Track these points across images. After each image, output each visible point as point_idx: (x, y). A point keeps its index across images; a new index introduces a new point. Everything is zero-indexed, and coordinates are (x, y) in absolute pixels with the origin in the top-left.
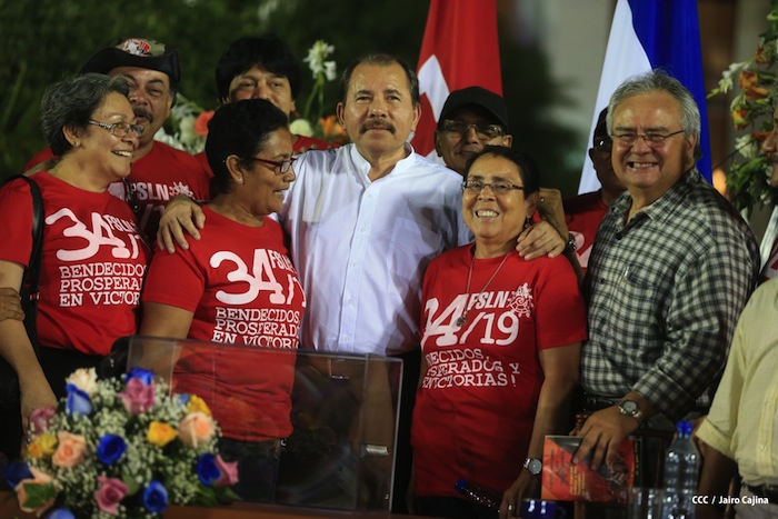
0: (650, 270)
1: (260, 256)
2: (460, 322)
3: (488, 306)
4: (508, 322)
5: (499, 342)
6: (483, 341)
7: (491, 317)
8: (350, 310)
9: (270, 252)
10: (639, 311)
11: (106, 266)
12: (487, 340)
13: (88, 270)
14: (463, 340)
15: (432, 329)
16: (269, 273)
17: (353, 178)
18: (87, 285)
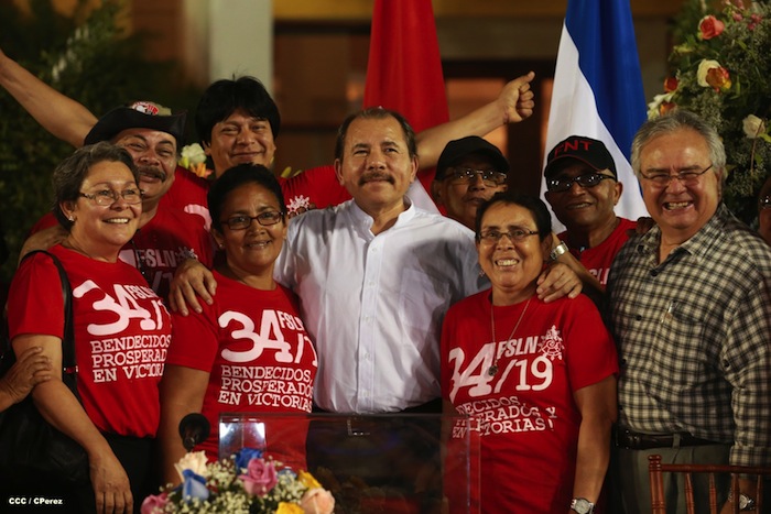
0: (695, 305)
1: (269, 316)
2: (491, 371)
3: (518, 353)
4: (542, 367)
5: (536, 388)
6: (518, 388)
7: (523, 363)
9: (280, 313)
10: (687, 347)
11: (137, 340)
12: (523, 386)
13: (121, 344)
14: (498, 389)
15: (461, 380)
16: (277, 332)
17: (355, 233)
18: (120, 359)
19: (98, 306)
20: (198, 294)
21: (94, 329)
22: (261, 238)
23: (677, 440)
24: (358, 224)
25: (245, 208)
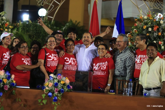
0: (123, 59)
1: (71, 58)
2: (98, 67)
3: (102, 64)
4: (104, 66)
6: (101, 69)
7: (102, 66)
8: (83, 65)
9: (73, 58)
10: (122, 64)
12: (102, 69)
13: (51, 62)
14: (99, 69)
15: (94, 68)
16: (72, 60)
17: (83, 48)
18: (51, 64)
19: (49, 56)
20: (62, 55)
21: (48, 60)
22: (71, 48)
23: (121, 76)
24: (84, 47)
25: (70, 44)
